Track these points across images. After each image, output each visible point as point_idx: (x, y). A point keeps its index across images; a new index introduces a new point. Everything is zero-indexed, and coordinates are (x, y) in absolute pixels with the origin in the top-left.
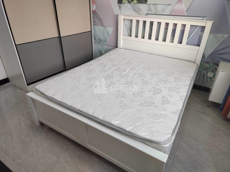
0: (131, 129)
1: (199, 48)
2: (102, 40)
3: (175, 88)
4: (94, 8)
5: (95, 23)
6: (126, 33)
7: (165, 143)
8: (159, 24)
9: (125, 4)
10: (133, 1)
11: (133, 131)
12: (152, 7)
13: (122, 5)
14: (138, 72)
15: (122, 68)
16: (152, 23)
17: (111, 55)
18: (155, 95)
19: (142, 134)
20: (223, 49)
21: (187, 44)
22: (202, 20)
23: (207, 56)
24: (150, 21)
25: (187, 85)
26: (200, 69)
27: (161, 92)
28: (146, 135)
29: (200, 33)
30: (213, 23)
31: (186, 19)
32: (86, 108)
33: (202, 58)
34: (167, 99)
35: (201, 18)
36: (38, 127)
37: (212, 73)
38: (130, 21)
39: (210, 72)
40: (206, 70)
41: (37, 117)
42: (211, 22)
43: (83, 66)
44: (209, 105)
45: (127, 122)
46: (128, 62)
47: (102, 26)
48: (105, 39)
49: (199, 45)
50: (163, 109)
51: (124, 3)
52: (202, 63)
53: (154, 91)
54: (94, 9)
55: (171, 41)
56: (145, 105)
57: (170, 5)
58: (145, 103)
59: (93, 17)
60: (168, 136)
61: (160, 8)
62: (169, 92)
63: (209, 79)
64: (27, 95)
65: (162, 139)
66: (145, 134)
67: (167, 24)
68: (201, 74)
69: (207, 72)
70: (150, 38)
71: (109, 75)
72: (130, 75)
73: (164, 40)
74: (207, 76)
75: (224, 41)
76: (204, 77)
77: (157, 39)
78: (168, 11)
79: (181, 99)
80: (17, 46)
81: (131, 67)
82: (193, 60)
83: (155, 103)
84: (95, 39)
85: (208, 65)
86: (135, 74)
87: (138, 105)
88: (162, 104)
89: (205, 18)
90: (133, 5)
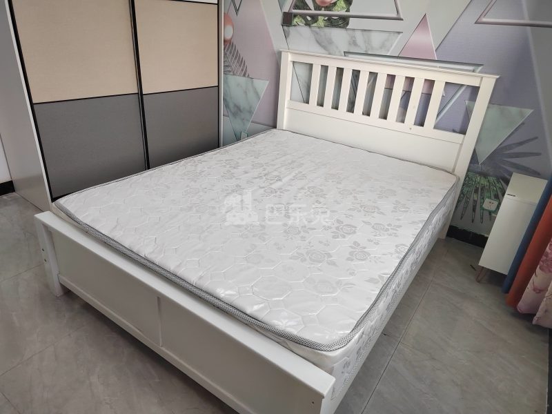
0: (259, 310)
1: (464, 139)
2: (242, 108)
3: (389, 225)
4: (227, 33)
5: (229, 69)
6: (298, 94)
7: (330, 348)
8: (374, 76)
9: (298, 28)
10: (316, 22)
11: (262, 316)
12: (359, 37)
13: (292, 29)
14: (312, 184)
15: (276, 173)
16: (356, 74)
17: (255, 143)
18: (338, 237)
19: (280, 323)
20: (521, 144)
21: (435, 127)
22: (473, 71)
23: (482, 158)
24: (353, 70)
25: (421, 221)
26: (466, 189)
27: (355, 232)
28: (290, 326)
29: (467, 102)
30: (497, 80)
31: (436, 67)
32: (162, 255)
33: (471, 162)
34: (365, 248)
35: (471, 68)
36: (57, 298)
37: (492, 201)
38: (308, 67)
39: (490, 198)
40: (479, 193)
41: (56, 274)
42: (494, 78)
43: (183, 162)
44: (479, 278)
45: (253, 293)
46: (293, 162)
47: (244, 75)
48: (251, 107)
49: (463, 131)
50: (348, 270)
51: (295, 25)
52: (471, 174)
53: (337, 228)
54: (228, 37)
55: (401, 119)
56: (308, 258)
57: (399, 33)
58: (307, 253)
59: (225, 54)
60: (342, 332)
61: (377, 39)
62: (374, 234)
63: (486, 214)
64: (36, 218)
65: (327, 337)
66: (288, 324)
67: (392, 78)
68: (467, 202)
69: (483, 198)
70: (351, 109)
71: (240, 186)
72: (289, 190)
73: (384, 116)
74: (481, 206)
75: (523, 124)
76: (474, 210)
77: (367, 113)
78: (395, 47)
79: (397, 252)
80: (35, 106)
81: (297, 172)
82: (450, 166)
83: (331, 257)
84: (227, 106)
85: (484, 182)
86: (302, 188)
87: (291, 258)
88: (348, 259)
89: (480, 68)
90: (317, 30)
